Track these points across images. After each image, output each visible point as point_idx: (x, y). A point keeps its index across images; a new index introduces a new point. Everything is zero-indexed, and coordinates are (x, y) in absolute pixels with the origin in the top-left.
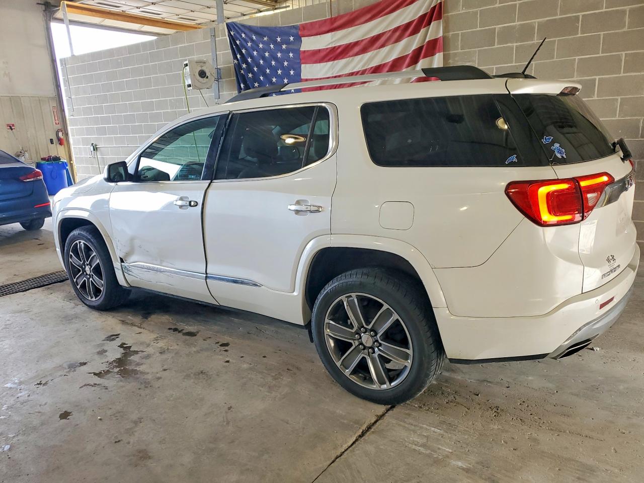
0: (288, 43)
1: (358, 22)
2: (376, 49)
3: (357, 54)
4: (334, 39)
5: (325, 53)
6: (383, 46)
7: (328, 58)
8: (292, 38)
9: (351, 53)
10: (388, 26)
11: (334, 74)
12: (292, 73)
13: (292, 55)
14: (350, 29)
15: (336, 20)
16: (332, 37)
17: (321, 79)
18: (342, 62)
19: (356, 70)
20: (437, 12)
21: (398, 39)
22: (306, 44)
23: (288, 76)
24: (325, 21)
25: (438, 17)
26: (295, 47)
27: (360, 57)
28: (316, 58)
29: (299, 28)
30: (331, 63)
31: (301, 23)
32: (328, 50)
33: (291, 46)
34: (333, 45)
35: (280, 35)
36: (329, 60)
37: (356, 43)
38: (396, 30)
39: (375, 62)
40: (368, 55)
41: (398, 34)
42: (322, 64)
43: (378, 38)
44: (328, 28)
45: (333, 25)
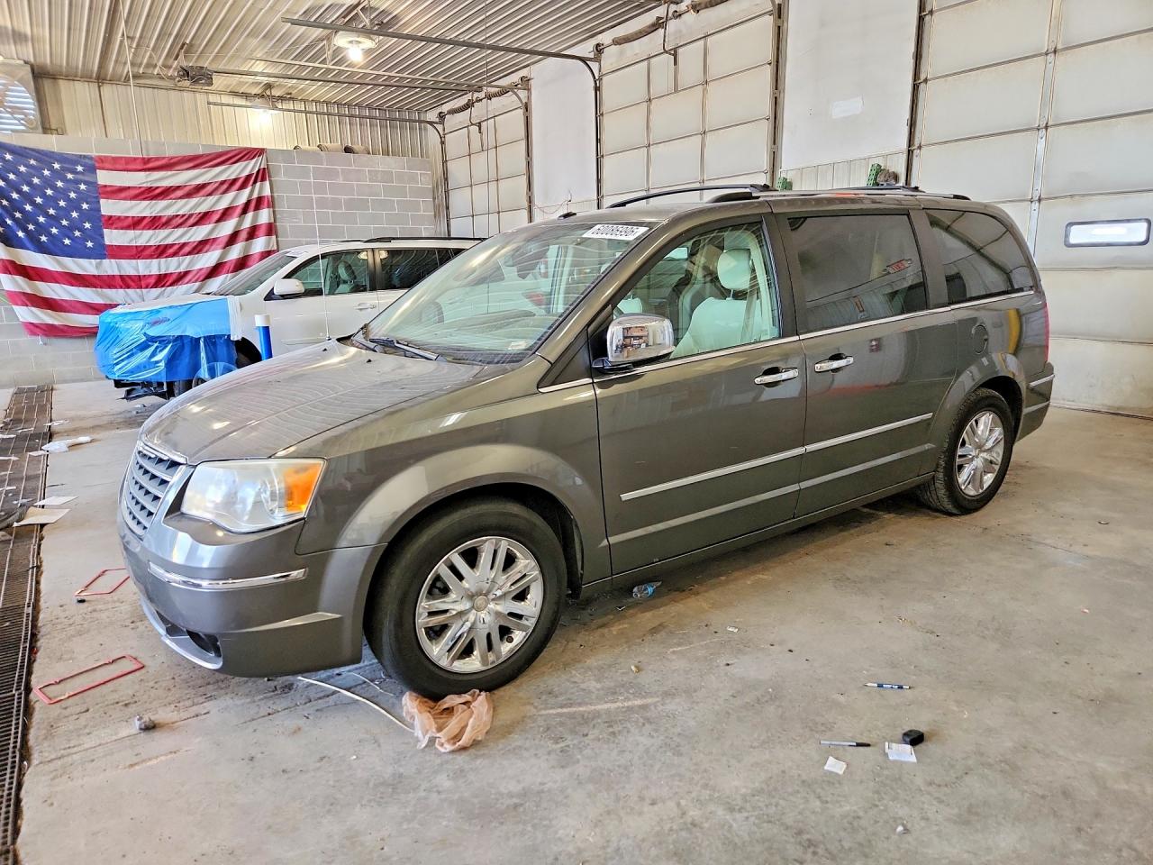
0: (74, 172)
1: (179, 168)
2: (203, 196)
3: (181, 198)
4: (149, 179)
5: (137, 192)
6: (210, 194)
7: (143, 197)
8: (80, 168)
9: (173, 196)
10: (215, 177)
11: (153, 215)
12: (85, 206)
13: (83, 187)
14: (170, 173)
15: (149, 160)
16: (147, 176)
17: (133, 217)
18: (162, 203)
19: (181, 213)
20: (262, 175)
21: (226, 191)
22: (104, 178)
23: (79, 209)
24: (135, 159)
25: (263, 179)
26: (86, 178)
27: (184, 201)
28: (123, 195)
29: (91, 158)
30: (147, 202)
31: (94, 154)
32: (142, 189)
33: (80, 177)
34: (149, 185)
35: (59, 162)
36: (144, 199)
37: (178, 188)
38: (223, 183)
39: (203, 209)
40: (194, 201)
41: (225, 186)
42: (134, 202)
43: (203, 186)
44: (139, 167)
45: (147, 165)
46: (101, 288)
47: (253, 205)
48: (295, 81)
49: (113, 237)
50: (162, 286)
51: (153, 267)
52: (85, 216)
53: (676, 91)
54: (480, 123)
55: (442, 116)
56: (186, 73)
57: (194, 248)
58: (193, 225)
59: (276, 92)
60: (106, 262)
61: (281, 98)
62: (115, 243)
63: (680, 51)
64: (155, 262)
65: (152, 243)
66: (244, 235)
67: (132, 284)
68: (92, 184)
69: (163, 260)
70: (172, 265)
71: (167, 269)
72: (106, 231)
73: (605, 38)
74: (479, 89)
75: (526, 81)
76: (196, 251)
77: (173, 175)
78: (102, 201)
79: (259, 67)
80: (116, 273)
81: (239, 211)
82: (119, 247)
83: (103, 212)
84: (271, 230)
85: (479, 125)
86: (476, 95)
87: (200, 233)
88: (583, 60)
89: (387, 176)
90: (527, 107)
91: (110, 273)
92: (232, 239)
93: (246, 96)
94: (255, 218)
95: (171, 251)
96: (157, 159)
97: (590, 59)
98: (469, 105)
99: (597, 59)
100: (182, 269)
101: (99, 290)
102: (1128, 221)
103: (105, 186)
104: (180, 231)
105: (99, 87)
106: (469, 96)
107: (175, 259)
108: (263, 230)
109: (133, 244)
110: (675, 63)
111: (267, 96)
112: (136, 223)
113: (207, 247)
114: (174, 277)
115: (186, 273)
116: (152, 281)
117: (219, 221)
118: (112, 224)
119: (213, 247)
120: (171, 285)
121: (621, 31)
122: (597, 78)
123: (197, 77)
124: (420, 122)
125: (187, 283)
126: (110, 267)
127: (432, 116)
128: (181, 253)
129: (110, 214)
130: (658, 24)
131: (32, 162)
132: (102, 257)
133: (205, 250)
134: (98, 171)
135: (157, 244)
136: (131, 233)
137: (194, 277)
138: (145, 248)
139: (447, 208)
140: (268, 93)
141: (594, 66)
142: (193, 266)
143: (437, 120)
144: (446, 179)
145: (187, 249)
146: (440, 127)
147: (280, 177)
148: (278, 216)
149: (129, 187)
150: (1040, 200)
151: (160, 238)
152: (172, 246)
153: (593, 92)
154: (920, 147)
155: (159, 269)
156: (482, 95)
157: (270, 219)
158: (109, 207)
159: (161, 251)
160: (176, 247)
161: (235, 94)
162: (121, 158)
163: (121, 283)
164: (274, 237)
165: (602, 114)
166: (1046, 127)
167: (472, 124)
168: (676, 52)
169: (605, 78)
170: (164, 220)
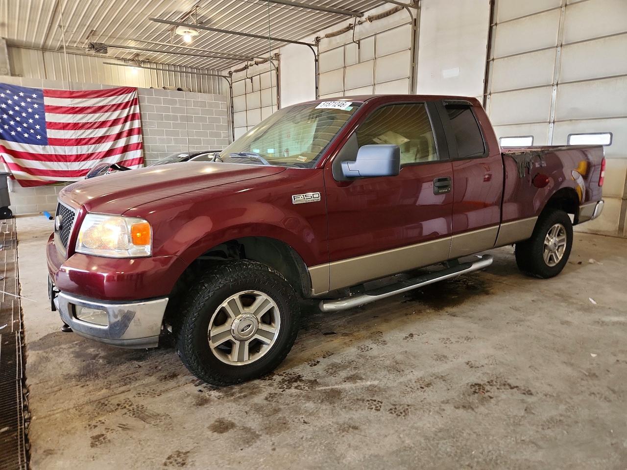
0: (31, 98)
1: (88, 97)
2: (103, 112)
3: (90, 113)
4: (73, 103)
5: (64, 110)
6: (106, 112)
7: (70, 112)
8: (34, 96)
9: (85, 112)
10: (109, 102)
11: (75, 122)
12: (37, 116)
13: (36, 106)
14: (84, 99)
15: (73, 92)
16: (72, 101)
17: (63, 123)
18: (80, 116)
19: (90, 121)
20: (135, 102)
21: (115, 110)
22: (48, 101)
23: (33, 118)
24: (66, 92)
25: (136, 104)
26: (38, 101)
27: (92, 115)
28: (59, 111)
29: (41, 90)
30: (71, 115)
31: (43, 88)
32: (69, 108)
33: (34, 100)
34: (72, 106)
35: (23, 92)
36: (70, 113)
37: (89, 108)
38: (114, 105)
39: (102, 119)
40: (97, 115)
41: (114, 107)
42: (64, 115)
43: (102, 107)
44: (68, 96)
45: (71, 95)
46: (45, 161)
47: (130, 118)
48: (152, 52)
49: (51, 134)
50: (79, 161)
51: (74, 151)
52: (36, 122)
53: (359, 62)
54: (251, 77)
55: (230, 74)
56: (92, 46)
57: (97, 141)
58: (97, 128)
59: (141, 59)
60: (48, 147)
61: (144, 62)
62: (53, 137)
63: (361, 42)
64: (75, 147)
65: (73, 137)
66: (125, 134)
67: (62, 159)
68: (41, 105)
69: (79, 147)
70: (84, 150)
71: (81, 152)
72: (48, 130)
73: (321, 34)
74: (252, 59)
75: (277, 56)
76: (97, 142)
77: (85, 101)
78: (46, 114)
79: (132, 44)
80: (53, 153)
81: (122, 121)
82: (55, 139)
83: (47, 120)
84: (140, 131)
85: (251, 79)
86: (250, 63)
87: (101, 132)
88: (309, 45)
89: (203, 104)
90: (278, 69)
91: (50, 153)
92: (119, 136)
93: (125, 60)
94: (132, 125)
95: (84, 142)
96: (78, 92)
97: (313, 45)
98: (246, 68)
99: (317, 45)
100: (90, 152)
101: (43, 162)
102: (601, 133)
103: (49, 106)
104: (90, 131)
105: (43, 53)
106: (246, 63)
107: (86, 147)
108: (136, 131)
109: (63, 137)
110: (359, 48)
111: (136, 61)
112: (65, 126)
113: (104, 140)
114: (85, 156)
115: (92, 154)
116: (73, 158)
117: (110, 126)
118: (51, 127)
119: (107, 140)
120: (83, 160)
121: (330, 31)
122: (316, 55)
123: (99, 48)
124: (218, 76)
125: (93, 159)
126: (50, 150)
127: (225, 73)
128: (89, 143)
129: (50, 121)
130: (350, 28)
131: (8, 92)
132: (46, 144)
133: (103, 141)
134: (44, 98)
135: (76, 138)
136: (62, 132)
137: (96, 156)
138: (69, 140)
139: (233, 122)
140: (136, 58)
141: (315, 48)
142: (96, 150)
143: (228, 75)
144: (232, 107)
145: (93, 141)
146: (229, 79)
147: (145, 103)
148: (143, 124)
149: (61, 107)
150: (554, 122)
151: (78, 135)
152: (84, 139)
153: (315, 62)
154: (490, 94)
155: (77, 151)
156: (253, 62)
157: (139, 126)
158: (50, 117)
159: (78, 142)
160: (86, 140)
161: (118, 58)
162: (57, 91)
163: (56, 159)
164: (141, 135)
165: (319, 74)
166: (557, 85)
167: (248, 78)
168: (359, 42)
169: (321, 56)
170: (80, 125)
